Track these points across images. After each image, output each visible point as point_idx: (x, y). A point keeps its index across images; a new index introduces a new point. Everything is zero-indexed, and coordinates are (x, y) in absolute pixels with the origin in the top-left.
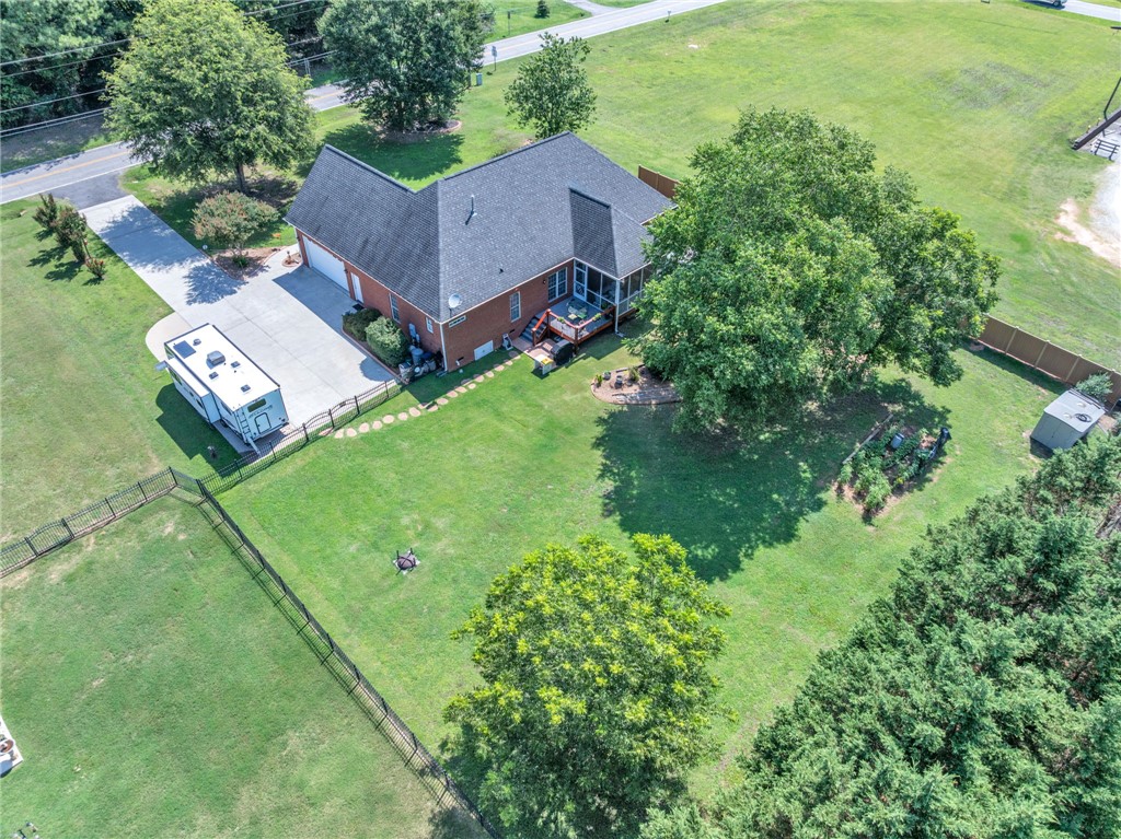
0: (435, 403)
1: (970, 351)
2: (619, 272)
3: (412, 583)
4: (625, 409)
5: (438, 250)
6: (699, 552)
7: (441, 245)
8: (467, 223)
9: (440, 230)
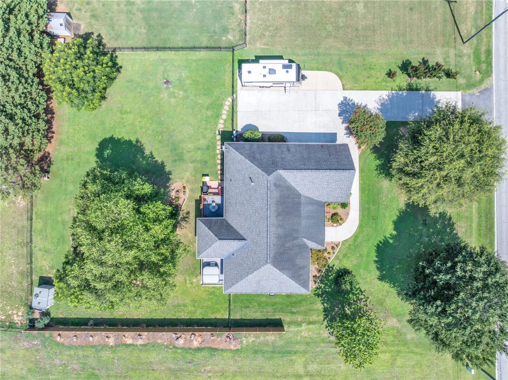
0: (219, 134)
1: (92, 319)
2: (199, 221)
3: (161, 80)
4: (168, 185)
5: (246, 158)
6: (108, 151)
7: (247, 160)
8: (250, 178)
9: (252, 164)
